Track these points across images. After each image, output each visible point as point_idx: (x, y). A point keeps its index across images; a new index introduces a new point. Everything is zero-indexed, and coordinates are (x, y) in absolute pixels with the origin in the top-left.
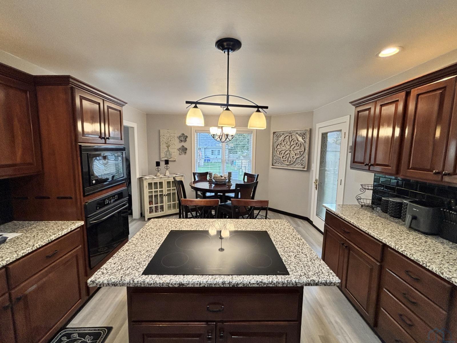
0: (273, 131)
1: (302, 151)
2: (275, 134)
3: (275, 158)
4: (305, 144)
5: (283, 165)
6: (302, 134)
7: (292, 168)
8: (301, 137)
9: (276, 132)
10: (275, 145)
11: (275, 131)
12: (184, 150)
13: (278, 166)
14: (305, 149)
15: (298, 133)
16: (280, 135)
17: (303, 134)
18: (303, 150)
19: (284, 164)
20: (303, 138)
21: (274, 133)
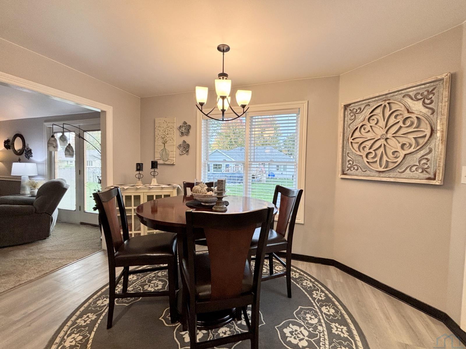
0: (343, 104)
1: (425, 136)
2: (348, 109)
3: (349, 159)
4: (433, 118)
5: (368, 172)
6: (422, 95)
7: (392, 180)
8: (421, 102)
9: (350, 105)
10: (349, 132)
11: (349, 103)
12: (185, 148)
13: (357, 175)
14: (433, 131)
15: (411, 94)
16: (360, 109)
17: (426, 93)
18: (428, 132)
19: (371, 170)
20: (428, 101)
21: (346, 107)
